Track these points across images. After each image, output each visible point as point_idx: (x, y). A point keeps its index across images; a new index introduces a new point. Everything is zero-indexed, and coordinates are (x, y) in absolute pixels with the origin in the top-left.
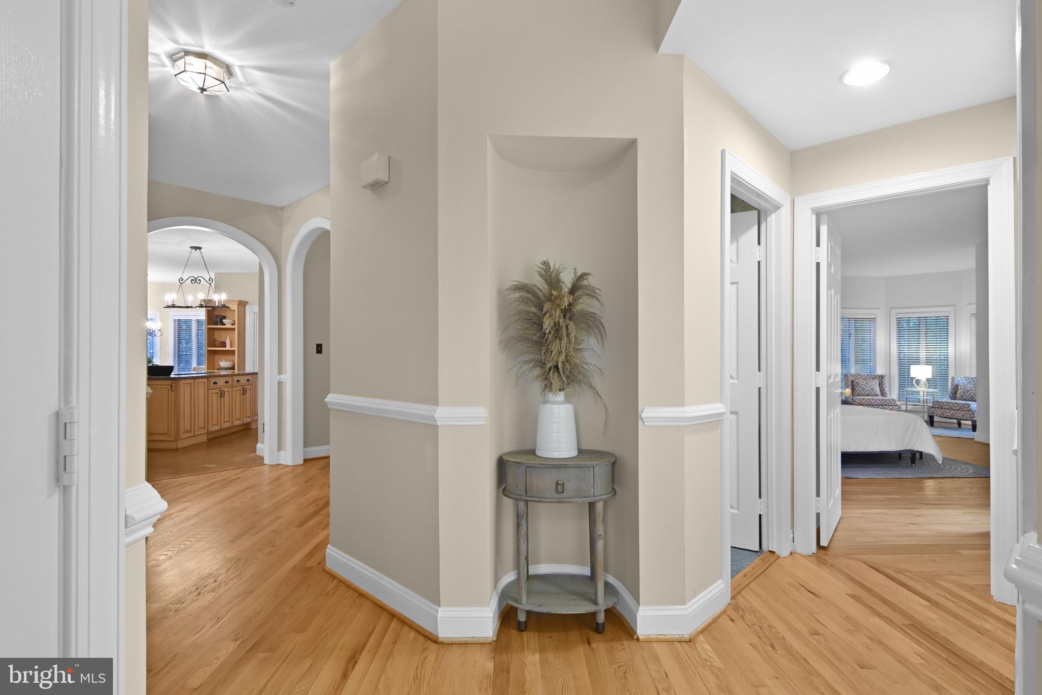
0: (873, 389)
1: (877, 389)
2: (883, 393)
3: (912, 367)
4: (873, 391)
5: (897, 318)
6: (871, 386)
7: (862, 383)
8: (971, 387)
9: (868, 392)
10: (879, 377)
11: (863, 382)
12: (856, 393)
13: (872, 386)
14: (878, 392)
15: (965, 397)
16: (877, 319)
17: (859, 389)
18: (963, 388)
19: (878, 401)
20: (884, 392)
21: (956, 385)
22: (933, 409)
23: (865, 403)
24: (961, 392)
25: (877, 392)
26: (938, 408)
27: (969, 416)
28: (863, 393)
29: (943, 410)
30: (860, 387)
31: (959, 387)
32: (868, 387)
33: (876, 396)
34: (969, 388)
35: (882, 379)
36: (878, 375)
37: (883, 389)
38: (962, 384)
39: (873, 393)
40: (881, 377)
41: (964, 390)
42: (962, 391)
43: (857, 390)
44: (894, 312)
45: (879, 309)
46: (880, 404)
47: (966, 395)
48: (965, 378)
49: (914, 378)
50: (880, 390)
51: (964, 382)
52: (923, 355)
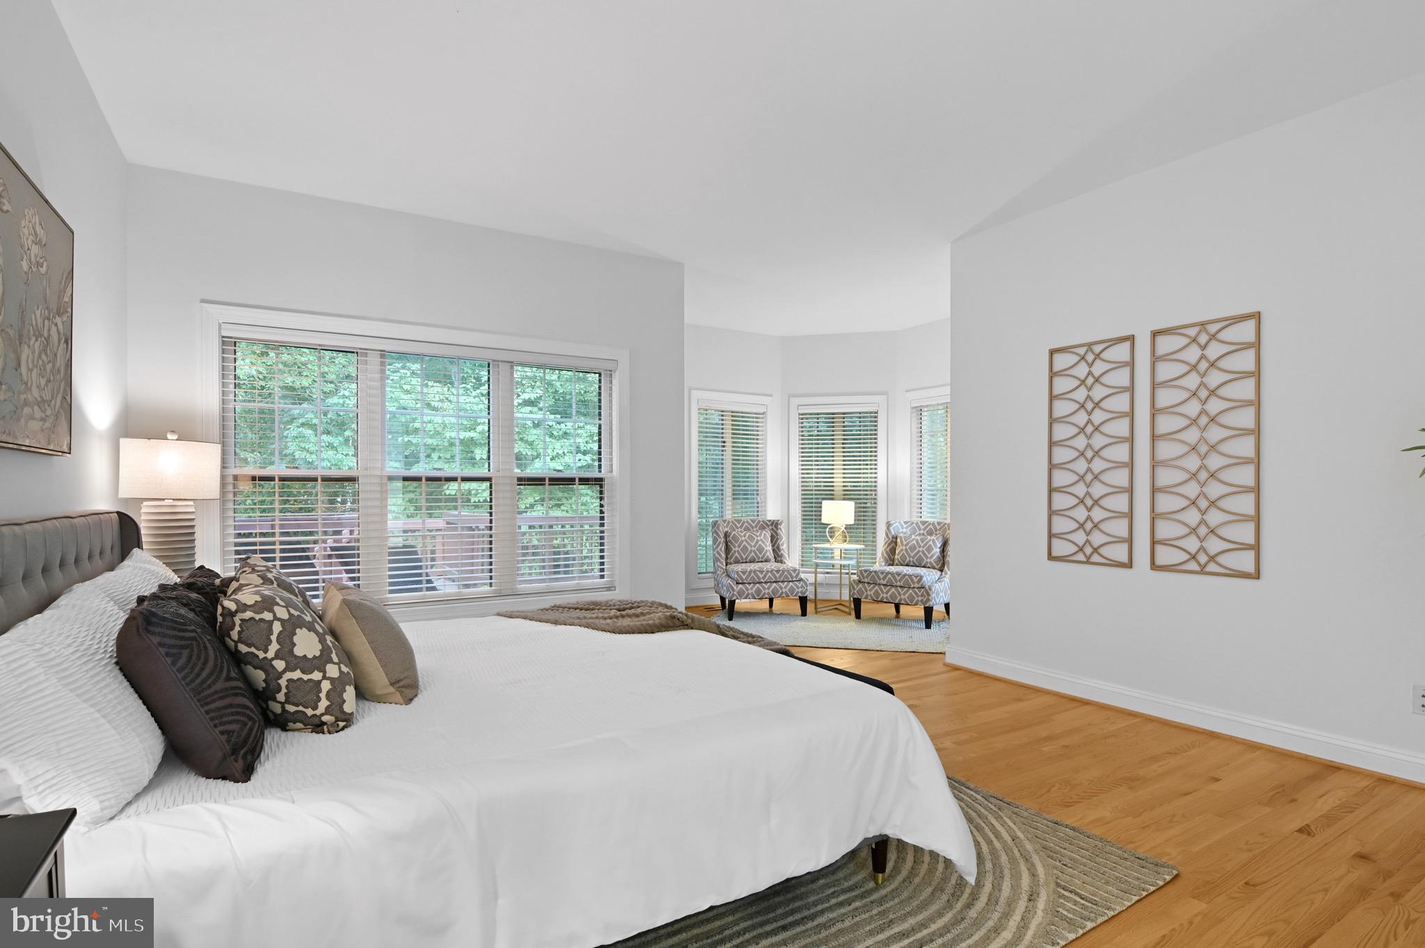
0: (761, 549)
1: (769, 548)
2: (778, 557)
3: (826, 504)
4: (761, 554)
5: (799, 414)
6: (757, 541)
7: (742, 536)
8: (917, 541)
9: (753, 554)
10: (772, 525)
11: (745, 536)
12: (732, 557)
13: (760, 543)
14: (770, 555)
15: (908, 559)
16: (769, 416)
17: (737, 549)
18: (905, 543)
19: (769, 574)
20: (780, 554)
21: (893, 537)
22: (861, 585)
23: (746, 579)
24: (902, 550)
25: (768, 554)
26: (868, 583)
27: (920, 598)
28: (744, 557)
29: (877, 587)
30: (739, 546)
31: (898, 540)
32: (753, 544)
33: (766, 561)
34: (914, 542)
35: (777, 529)
36: (770, 521)
37: (778, 548)
38: (901, 535)
39: (761, 556)
40: (775, 525)
41: (906, 546)
42: (904, 548)
43: (735, 552)
44: (795, 401)
45: (771, 396)
46: (774, 580)
47: (909, 556)
48: (905, 523)
49: (829, 525)
50: (774, 550)
51: (904, 530)
52: (838, 481)
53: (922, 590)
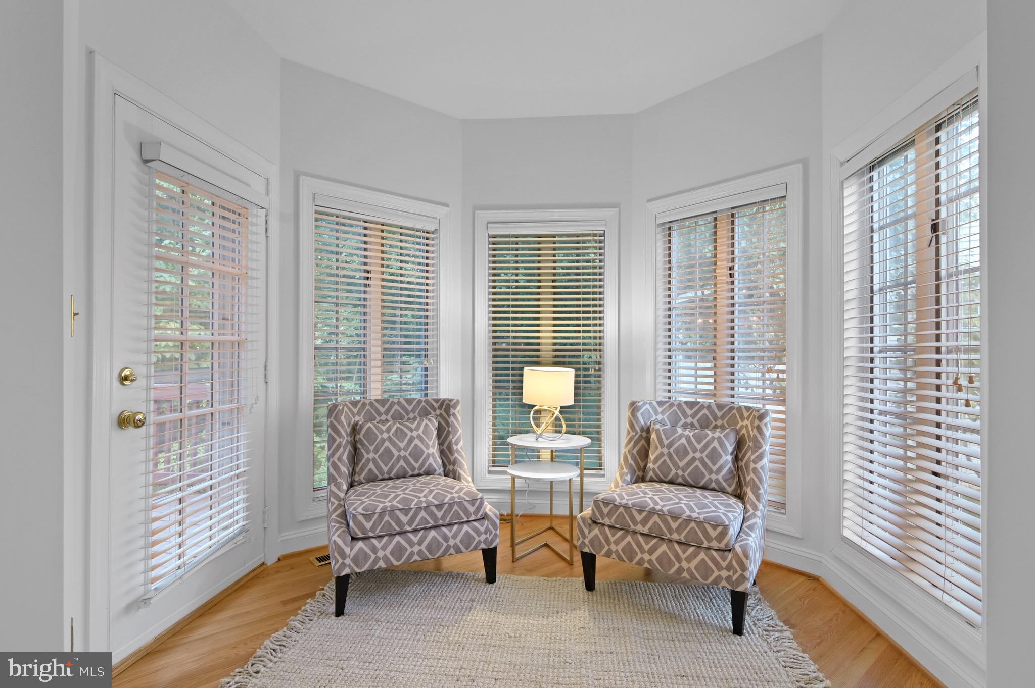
0: (417, 454)
1: (432, 449)
2: (450, 470)
3: (528, 371)
4: (417, 462)
5: (490, 237)
6: (412, 439)
7: (384, 431)
8: (688, 439)
9: (402, 463)
10: (440, 407)
11: (388, 430)
12: (362, 469)
13: (417, 442)
14: (436, 462)
15: (674, 472)
16: (442, 233)
17: (371, 455)
18: (666, 442)
19: (423, 514)
20: (452, 459)
21: (642, 430)
22: (596, 531)
24: (662, 455)
25: (431, 460)
26: (611, 527)
28: (385, 469)
29: (629, 538)
30: (376, 451)
31: (653, 436)
32: (402, 445)
33: (428, 473)
34: (683, 440)
35: (449, 416)
36: (437, 401)
37: (450, 448)
38: (658, 426)
39: (417, 466)
40: (446, 407)
41: (669, 446)
42: (665, 451)
43: (368, 460)
44: (483, 216)
45: (447, 205)
47: (677, 467)
48: (660, 404)
49: (535, 406)
50: (442, 452)
51: (660, 417)
52: (547, 337)
53: (730, 556)
